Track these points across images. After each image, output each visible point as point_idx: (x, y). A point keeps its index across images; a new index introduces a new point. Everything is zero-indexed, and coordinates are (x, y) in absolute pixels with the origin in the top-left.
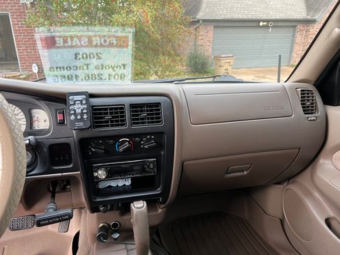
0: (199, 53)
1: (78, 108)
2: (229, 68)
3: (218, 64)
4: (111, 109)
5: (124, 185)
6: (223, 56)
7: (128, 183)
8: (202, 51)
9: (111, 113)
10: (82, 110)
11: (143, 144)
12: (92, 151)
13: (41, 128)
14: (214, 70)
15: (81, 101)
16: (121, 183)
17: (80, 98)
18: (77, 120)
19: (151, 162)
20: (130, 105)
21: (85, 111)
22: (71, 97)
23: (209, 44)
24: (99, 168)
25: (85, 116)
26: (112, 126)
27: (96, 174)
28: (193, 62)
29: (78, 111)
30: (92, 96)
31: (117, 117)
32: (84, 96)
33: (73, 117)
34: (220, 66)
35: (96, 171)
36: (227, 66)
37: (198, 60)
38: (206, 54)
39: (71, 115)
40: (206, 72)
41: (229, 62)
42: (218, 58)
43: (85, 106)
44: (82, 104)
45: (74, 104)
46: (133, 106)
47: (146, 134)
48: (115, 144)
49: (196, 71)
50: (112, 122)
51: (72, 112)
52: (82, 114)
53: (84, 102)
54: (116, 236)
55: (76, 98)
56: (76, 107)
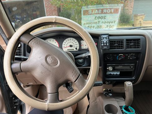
0: (126, 13)
1: (105, 41)
2: (142, 21)
3: (136, 18)
4: (117, 41)
5: (117, 74)
6: (139, 14)
7: (118, 73)
8: (127, 12)
9: (117, 43)
10: (106, 41)
11: (129, 57)
12: (107, 59)
13: (84, 48)
14: (133, 22)
15: (106, 38)
16: (115, 73)
17: (105, 36)
18: (104, 46)
19: (132, 65)
20: (126, 40)
21: (108, 42)
22: (102, 36)
23: (132, 9)
24: (109, 66)
25: (108, 44)
26: (117, 48)
27: (108, 68)
28: (122, 18)
29: (105, 42)
30: (110, 35)
31: (119, 45)
32: (107, 36)
33: (103, 44)
34: (137, 20)
35: (108, 67)
36: (141, 20)
37: (125, 17)
38: (129, 13)
39: (102, 43)
40: (129, 23)
41: (142, 18)
42: (136, 16)
43: (108, 40)
44: (106, 39)
45: (103, 39)
46: (127, 40)
47: (131, 53)
48: (117, 56)
49: (123, 22)
50: (117, 47)
51: (102, 42)
52: (106, 43)
53: (107, 38)
54: (111, 95)
55: (104, 36)
56: (104, 40)
